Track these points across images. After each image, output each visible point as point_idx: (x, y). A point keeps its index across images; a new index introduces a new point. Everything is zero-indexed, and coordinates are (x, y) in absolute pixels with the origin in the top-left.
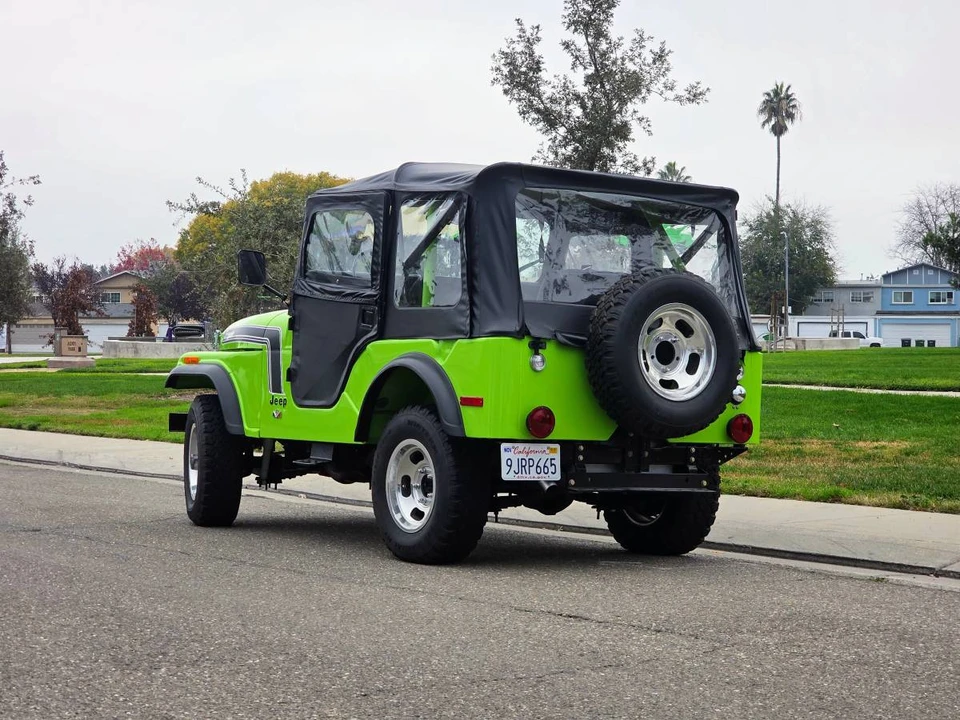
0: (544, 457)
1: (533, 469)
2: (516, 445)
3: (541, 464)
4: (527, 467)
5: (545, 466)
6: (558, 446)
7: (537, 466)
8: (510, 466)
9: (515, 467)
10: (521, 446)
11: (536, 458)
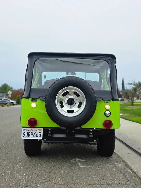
0: (37, 132)
1: (32, 136)
2: (27, 128)
3: (35, 134)
4: (30, 135)
5: (37, 135)
6: (42, 129)
7: (34, 135)
8: (25, 135)
9: (26, 135)
10: (29, 129)
11: (34, 132)
